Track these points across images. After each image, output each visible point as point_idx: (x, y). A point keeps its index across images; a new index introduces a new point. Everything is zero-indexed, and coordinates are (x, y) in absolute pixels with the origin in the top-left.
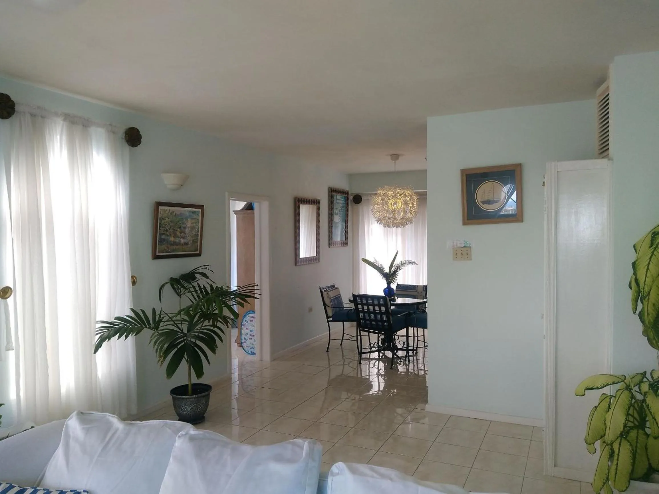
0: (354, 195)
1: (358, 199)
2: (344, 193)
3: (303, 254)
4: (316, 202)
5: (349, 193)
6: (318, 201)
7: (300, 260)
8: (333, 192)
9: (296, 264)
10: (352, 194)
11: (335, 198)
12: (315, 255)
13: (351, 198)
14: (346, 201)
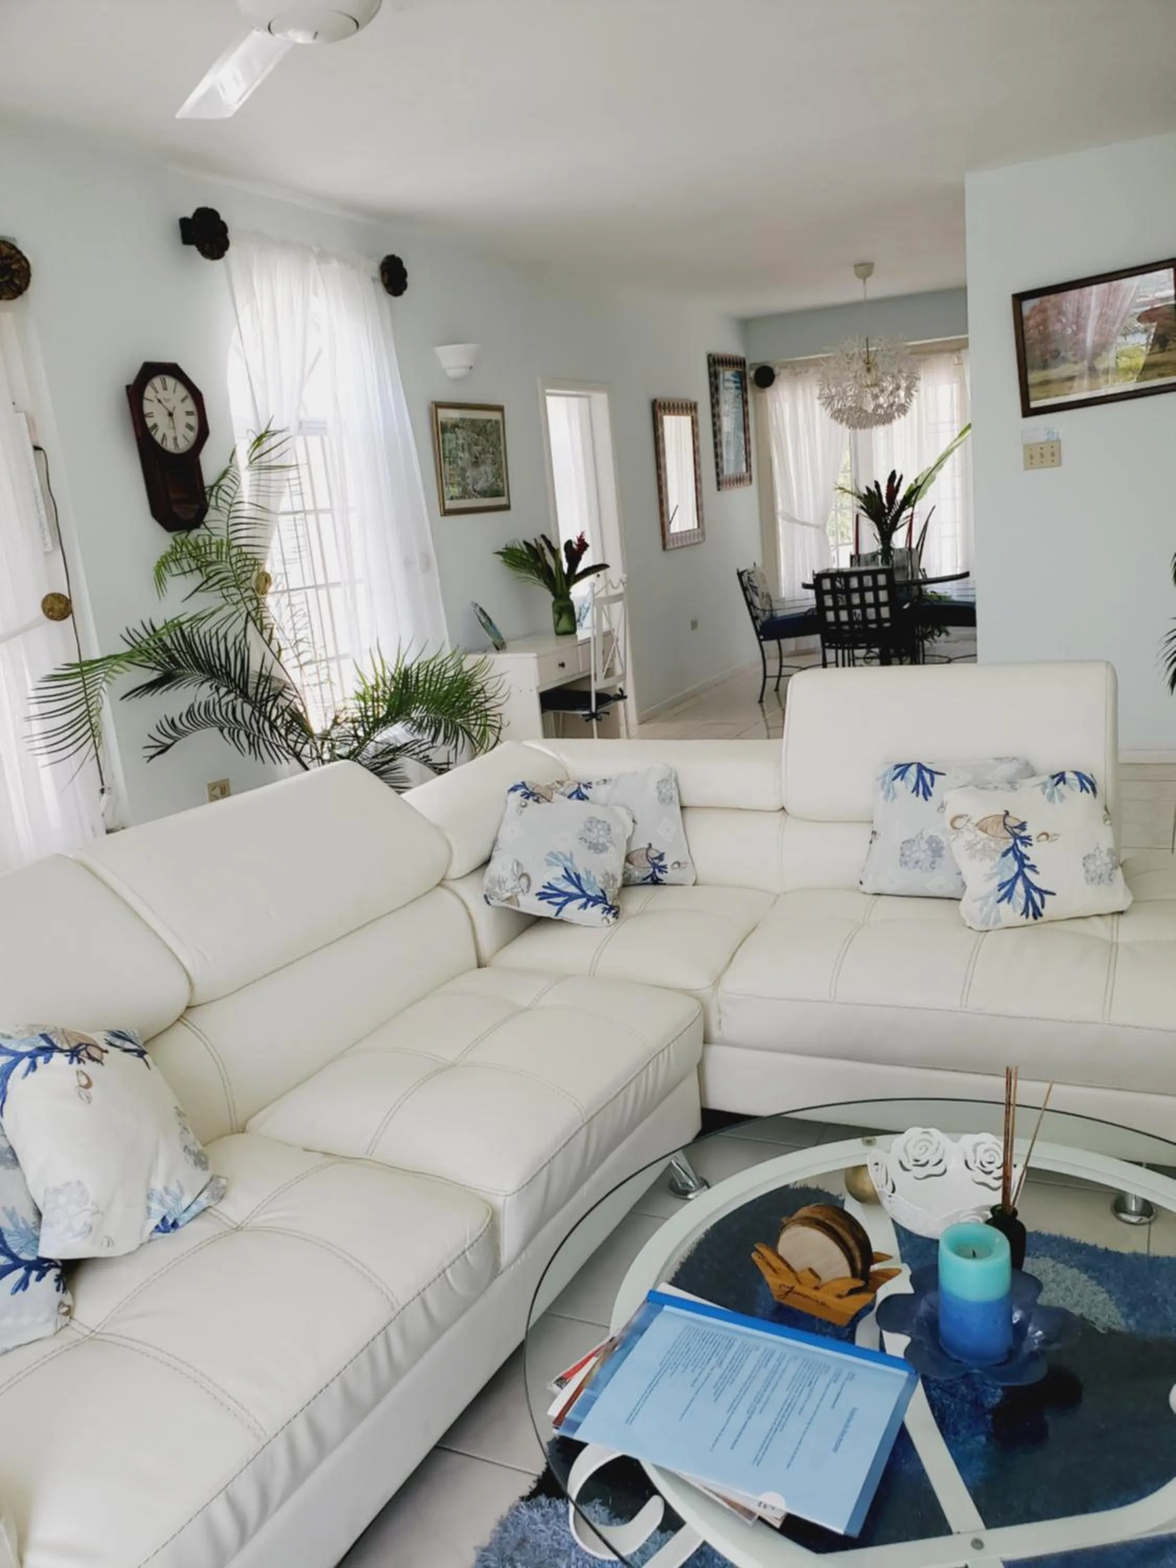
0: (757, 367)
1: (765, 377)
2: (738, 363)
3: (676, 527)
4: (690, 408)
5: (748, 363)
6: (693, 405)
7: (671, 538)
8: (716, 363)
9: (664, 547)
10: (752, 365)
11: (721, 376)
12: (696, 527)
13: (751, 374)
14: (741, 383)
